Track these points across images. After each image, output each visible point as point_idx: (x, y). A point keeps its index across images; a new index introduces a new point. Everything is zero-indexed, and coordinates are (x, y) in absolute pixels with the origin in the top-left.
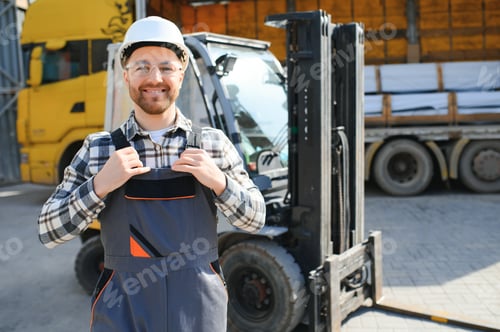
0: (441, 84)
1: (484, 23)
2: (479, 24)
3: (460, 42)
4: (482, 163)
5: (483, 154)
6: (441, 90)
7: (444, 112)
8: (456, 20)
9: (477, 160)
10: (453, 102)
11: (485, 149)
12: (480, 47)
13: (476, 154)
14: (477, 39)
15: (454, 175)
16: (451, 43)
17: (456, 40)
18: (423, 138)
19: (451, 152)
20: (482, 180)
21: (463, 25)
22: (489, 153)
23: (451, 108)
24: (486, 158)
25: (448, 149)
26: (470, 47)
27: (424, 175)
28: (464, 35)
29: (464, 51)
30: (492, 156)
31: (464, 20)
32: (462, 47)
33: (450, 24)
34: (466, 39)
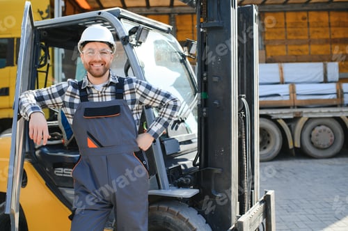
0: (282, 79)
1: (309, 37)
2: (306, 37)
3: (293, 50)
4: (317, 135)
5: (318, 129)
6: (282, 82)
7: (287, 98)
8: (290, 34)
9: (314, 133)
10: (293, 91)
11: (319, 125)
12: (307, 53)
13: (313, 129)
14: (305, 47)
15: (298, 145)
16: (287, 51)
17: (290, 48)
18: (274, 117)
19: (295, 127)
20: (318, 148)
21: (295, 38)
22: (322, 128)
23: (292, 95)
24: (320, 131)
25: (293, 125)
26: (300, 53)
27: (276, 145)
28: (295, 45)
29: (296, 56)
30: (325, 130)
31: (296, 34)
32: (295, 53)
33: (286, 37)
34: (297, 47)
